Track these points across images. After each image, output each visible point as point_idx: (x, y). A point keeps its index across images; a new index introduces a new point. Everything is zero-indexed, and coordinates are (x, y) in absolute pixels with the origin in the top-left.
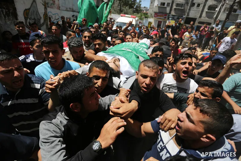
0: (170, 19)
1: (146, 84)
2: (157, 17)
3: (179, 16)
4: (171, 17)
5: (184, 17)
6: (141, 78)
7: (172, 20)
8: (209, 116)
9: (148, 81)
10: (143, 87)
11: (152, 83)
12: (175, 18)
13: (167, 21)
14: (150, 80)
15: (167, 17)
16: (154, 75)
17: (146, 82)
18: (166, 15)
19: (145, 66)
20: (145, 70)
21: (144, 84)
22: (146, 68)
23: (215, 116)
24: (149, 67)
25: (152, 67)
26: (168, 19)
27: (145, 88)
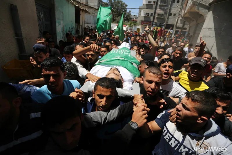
0: (154, 25)
1: (151, 88)
2: (144, 25)
3: (161, 23)
4: (155, 24)
5: (164, 24)
6: (147, 83)
7: (155, 26)
8: (199, 103)
9: (153, 85)
10: (148, 91)
11: (157, 87)
12: (157, 25)
13: (152, 28)
14: (155, 85)
15: (151, 24)
16: (159, 81)
17: (151, 87)
18: (150, 23)
19: (150, 72)
20: (150, 76)
21: (150, 89)
22: (151, 74)
23: (203, 102)
24: (154, 73)
25: (157, 73)
26: (152, 26)
27: (150, 92)
